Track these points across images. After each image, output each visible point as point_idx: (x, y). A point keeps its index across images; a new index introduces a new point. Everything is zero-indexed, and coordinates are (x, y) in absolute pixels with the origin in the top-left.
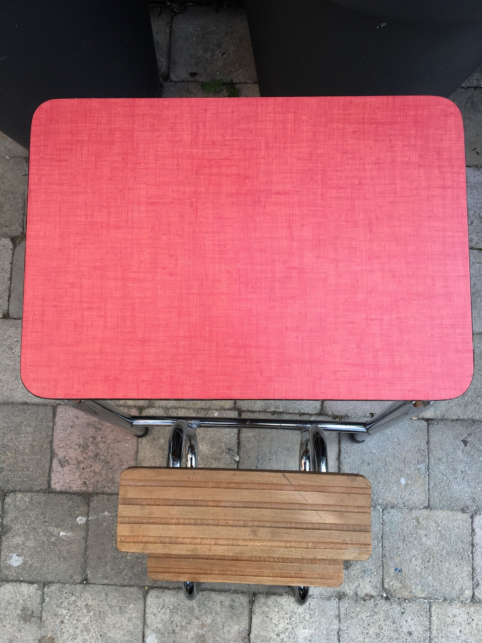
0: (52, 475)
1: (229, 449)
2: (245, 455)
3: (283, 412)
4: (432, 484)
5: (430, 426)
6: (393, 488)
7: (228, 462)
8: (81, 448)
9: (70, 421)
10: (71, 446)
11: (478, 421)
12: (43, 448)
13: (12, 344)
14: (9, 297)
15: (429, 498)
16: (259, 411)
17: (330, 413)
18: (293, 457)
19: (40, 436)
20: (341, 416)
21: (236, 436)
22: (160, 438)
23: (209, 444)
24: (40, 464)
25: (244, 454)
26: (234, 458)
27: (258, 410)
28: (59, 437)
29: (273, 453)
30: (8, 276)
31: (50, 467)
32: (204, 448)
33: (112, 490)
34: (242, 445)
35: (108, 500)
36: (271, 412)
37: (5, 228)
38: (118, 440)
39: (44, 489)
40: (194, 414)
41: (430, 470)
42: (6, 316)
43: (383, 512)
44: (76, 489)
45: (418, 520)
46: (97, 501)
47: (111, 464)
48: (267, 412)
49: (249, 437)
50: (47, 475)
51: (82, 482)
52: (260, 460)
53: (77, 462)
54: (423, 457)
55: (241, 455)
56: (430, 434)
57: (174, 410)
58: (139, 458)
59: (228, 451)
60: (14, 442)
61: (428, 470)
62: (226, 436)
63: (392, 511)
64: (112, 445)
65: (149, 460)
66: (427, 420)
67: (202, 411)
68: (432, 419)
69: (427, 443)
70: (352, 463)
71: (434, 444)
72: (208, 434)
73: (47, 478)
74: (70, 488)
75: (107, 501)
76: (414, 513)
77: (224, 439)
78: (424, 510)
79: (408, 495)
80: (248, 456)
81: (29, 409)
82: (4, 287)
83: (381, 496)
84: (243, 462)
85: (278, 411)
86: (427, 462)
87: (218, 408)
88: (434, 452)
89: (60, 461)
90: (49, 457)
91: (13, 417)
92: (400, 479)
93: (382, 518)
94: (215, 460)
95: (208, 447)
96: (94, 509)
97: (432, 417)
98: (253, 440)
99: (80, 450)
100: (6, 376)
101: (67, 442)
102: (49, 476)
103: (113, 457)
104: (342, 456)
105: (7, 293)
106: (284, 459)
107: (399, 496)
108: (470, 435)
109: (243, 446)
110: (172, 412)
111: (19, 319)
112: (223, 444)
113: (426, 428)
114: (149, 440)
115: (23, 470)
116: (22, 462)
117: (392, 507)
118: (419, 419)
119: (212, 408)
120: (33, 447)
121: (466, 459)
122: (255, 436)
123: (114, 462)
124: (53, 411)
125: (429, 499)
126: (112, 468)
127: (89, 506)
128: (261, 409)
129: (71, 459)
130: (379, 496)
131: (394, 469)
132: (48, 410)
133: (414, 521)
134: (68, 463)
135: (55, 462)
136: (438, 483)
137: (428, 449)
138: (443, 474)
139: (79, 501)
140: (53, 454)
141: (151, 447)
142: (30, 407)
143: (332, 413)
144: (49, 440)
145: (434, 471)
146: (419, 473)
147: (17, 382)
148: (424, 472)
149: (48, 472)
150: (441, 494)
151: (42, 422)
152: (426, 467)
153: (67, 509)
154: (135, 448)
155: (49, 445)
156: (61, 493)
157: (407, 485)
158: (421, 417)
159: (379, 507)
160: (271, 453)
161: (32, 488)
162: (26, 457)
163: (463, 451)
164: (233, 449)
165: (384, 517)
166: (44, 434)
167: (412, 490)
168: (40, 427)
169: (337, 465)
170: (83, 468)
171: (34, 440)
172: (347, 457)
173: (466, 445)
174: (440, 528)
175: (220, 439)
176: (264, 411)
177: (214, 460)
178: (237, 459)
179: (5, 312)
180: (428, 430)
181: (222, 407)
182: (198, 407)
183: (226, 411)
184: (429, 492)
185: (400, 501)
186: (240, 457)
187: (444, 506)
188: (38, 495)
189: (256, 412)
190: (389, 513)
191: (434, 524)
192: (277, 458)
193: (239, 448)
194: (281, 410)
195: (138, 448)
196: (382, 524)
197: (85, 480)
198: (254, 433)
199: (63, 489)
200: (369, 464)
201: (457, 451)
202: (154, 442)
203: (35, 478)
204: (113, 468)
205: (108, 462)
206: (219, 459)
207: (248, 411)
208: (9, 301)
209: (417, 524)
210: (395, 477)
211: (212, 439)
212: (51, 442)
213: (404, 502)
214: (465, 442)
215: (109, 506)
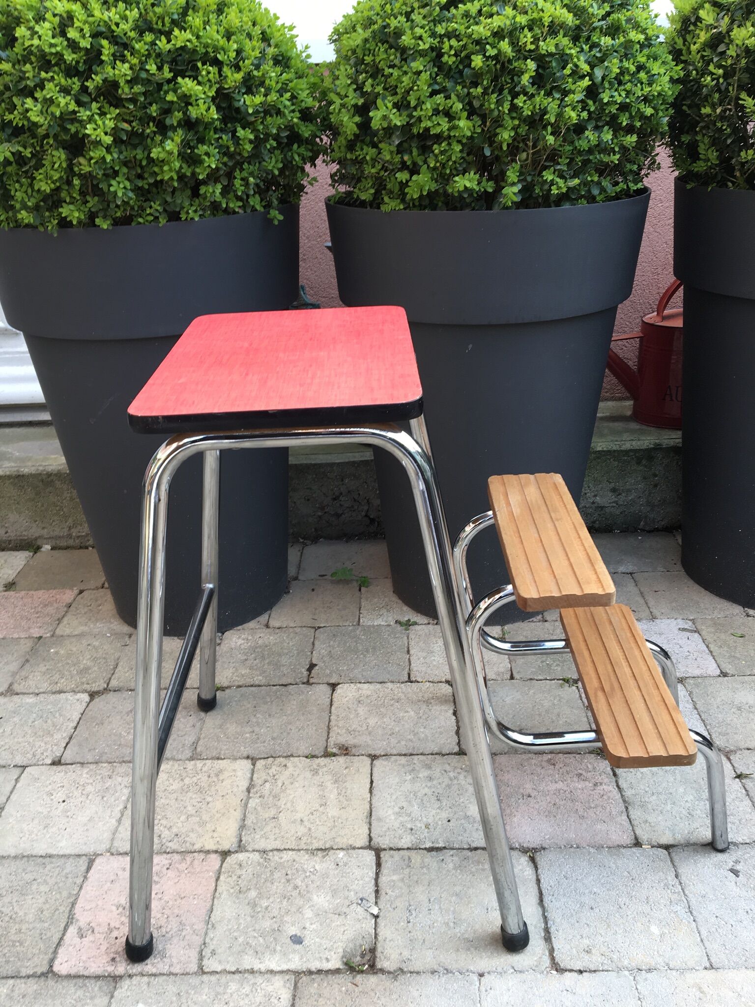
0: (60, 951)
1: (362, 900)
2: (389, 906)
3: (445, 848)
4: (704, 933)
5: (673, 854)
6: (642, 940)
7: (361, 918)
8: (121, 909)
9: (112, 874)
10: (104, 907)
11: (742, 844)
12: (57, 912)
13: (54, 790)
14: (67, 744)
15: (706, 953)
16: (408, 849)
17: (517, 846)
18: (467, 905)
19: (58, 896)
20: (533, 849)
21: (373, 881)
22: (250, 889)
23: (330, 894)
24: (46, 935)
25: (386, 904)
26: (369, 910)
27: (405, 846)
28: (87, 896)
29: (434, 901)
30: (75, 724)
31: (61, 939)
32: (320, 900)
33: (158, 969)
34: (382, 892)
35: (149, 983)
36: (425, 849)
37: (85, 686)
38: (182, 896)
39: (39, 973)
40: (307, 856)
41: (693, 912)
42: (57, 763)
43: (634, 980)
44: (97, 969)
45: (700, 988)
46: (129, 986)
47: (164, 930)
48: (420, 849)
49: (394, 881)
50: (51, 950)
51: (109, 959)
52: (413, 912)
53: (109, 929)
54: (676, 895)
55: (381, 907)
56: (676, 864)
57: (275, 852)
58: (212, 919)
59: (360, 902)
60: (13, 906)
61: (691, 913)
62: (356, 882)
63: (649, 975)
64: (171, 903)
65: (229, 920)
66: (667, 847)
67: (319, 852)
68: (672, 846)
69: (677, 876)
70: (564, 907)
71: (687, 876)
72: (329, 880)
73: (50, 956)
74: (86, 968)
75: (145, 987)
76: (690, 977)
77: (354, 886)
78: (705, 972)
79: (669, 949)
80: (393, 906)
81: (51, 863)
82: (64, 735)
83: (625, 954)
84: (385, 916)
85: (437, 846)
86: (686, 901)
87: (344, 847)
88: (692, 887)
89: (80, 929)
90: (63, 926)
91: (24, 874)
92: (649, 927)
93: (637, 989)
94: (339, 915)
95: (328, 898)
96: (121, 1000)
97: (671, 842)
98: (400, 884)
99: (118, 912)
100: (30, 826)
101: (100, 903)
102: (55, 952)
103: (170, 919)
104: (546, 899)
105: (67, 740)
106: (452, 909)
107: (656, 953)
108: (737, 862)
109: (384, 893)
110: (274, 856)
111: (72, 764)
112: (352, 893)
113: (668, 857)
114: (232, 894)
115: (14, 946)
116: (16, 933)
117: (649, 970)
118: (652, 847)
119: (335, 847)
120: (42, 912)
121: (745, 893)
122: (402, 880)
123: (170, 927)
124: (89, 863)
125: (708, 956)
126: (164, 936)
127: (112, 997)
128: (410, 845)
129: (99, 925)
130: (622, 954)
131: (635, 913)
132: (81, 862)
133: (694, 990)
134: (93, 931)
135: (72, 931)
136: (714, 930)
137: (681, 883)
138: (717, 917)
139: (96, 989)
140: (71, 919)
141: (234, 902)
142: (54, 860)
143: (520, 845)
144: (71, 900)
145: (701, 913)
146: (678, 916)
147: (45, 831)
148: (685, 916)
149: (54, 946)
150: (725, 946)
151: (67, 878)
152: (687, 911)
153: (70, 1003)
154: (209, 905)
155: (68, 909)
156: (69, 977)
157: (662, 935)
158: (656, 844)
159: (627, 973)
160: (430, 900)
161: (19, 972)
162: (24, 927)
163: (736, 883)
164: (368, 899)
165: (638, 987)
166: (65, 894)
167: (675, 942)
168: (61, 885)
169: (541, 913)
170: (116, 938)
171: (46, 902)
172: (553, 900)
173: (738, 876)
174: (743, 999)
175: (347, 887)
176: (416, 849)
177: (337, 916)
178: (375, 911)
179: (57, 759)
180: (672, 861)
181: (351, 846)
182: (314, 848)
183: (356, 850)
184: (704, 946)
185: (660, 960)
186: (380, 909)
187: (737, 963)
188: (25, 983)
189: (403, 849)
190: (646, 979)
191: (731, 994)
192: (440, 908)
193: (376, 897)
194: (441, 845)
195: (213, 905)
196: (639, 999)
197: (115, 956)
198: (402, 876)
199: (73, 972)
200: (592, 908)
201: (727, 883)
202: (241, 896)
203: (30, 956)
204: (167, 935)
205: (160, 927)
206: (345, 913)
207: (391, 849)
208: (65, 748)
209: (701, 995)
210: (639, 924)
211: (335, 887)
212: (73, 904)
213: (667, 961)
214: (736, 873)
215: (148, 995)
